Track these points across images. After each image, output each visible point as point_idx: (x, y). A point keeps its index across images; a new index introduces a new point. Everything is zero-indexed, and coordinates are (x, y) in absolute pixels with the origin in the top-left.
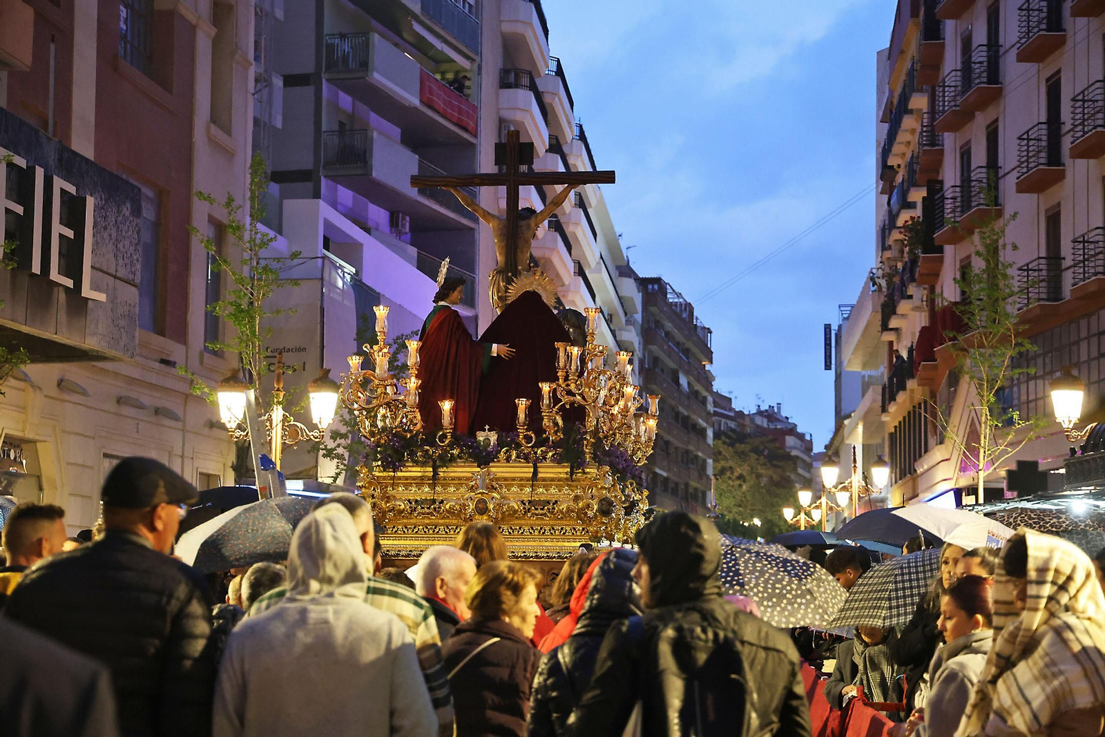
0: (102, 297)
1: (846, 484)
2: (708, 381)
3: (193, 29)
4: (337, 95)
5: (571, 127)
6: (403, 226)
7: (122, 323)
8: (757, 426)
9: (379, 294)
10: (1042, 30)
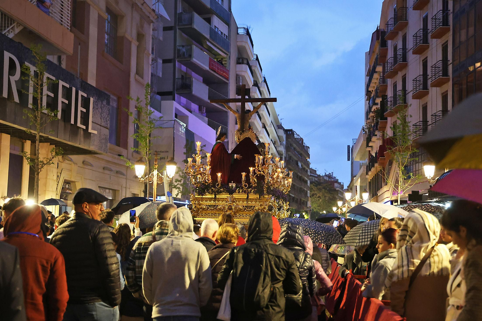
0: (96, 132)
1: (354, 199)
2: (308, 164)
3: (130, 43)
4: (181, 66)
5: (261, 78)
6: (203, 111)
7: (103, 141)
8: (325, 180)
9: (194, 133)
10: (421, 43)
